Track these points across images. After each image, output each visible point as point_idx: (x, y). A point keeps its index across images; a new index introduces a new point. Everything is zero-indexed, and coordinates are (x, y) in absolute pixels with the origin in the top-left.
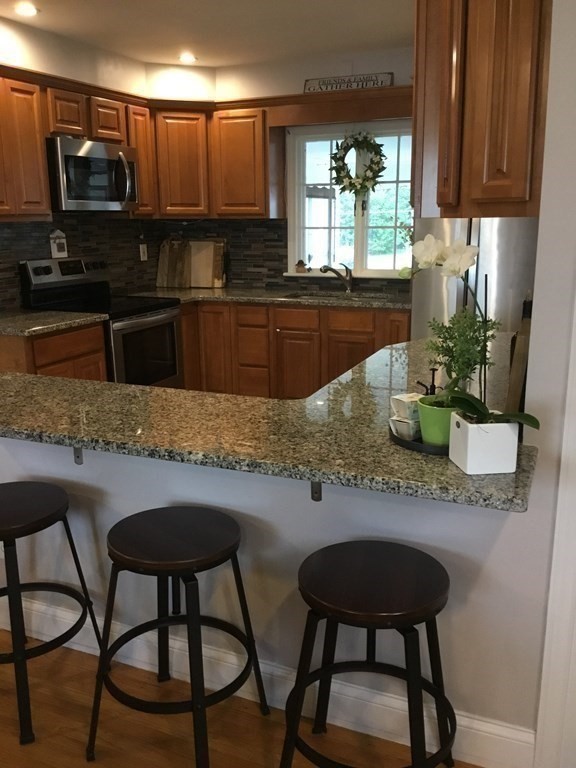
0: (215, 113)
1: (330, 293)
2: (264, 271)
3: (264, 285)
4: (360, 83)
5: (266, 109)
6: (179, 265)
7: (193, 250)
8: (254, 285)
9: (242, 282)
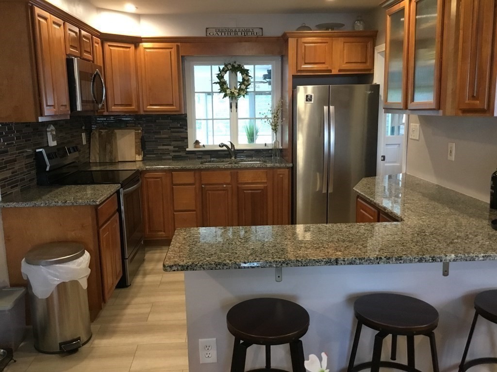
0: (141, 44)
1: (222, 160)
2: (171, 148)
3: (171, 157)
4: (243, 33)
5: (179, 44)
6: (108, 147)
7: (118, 136)
8: (163, 157)
9: (154, 156)
